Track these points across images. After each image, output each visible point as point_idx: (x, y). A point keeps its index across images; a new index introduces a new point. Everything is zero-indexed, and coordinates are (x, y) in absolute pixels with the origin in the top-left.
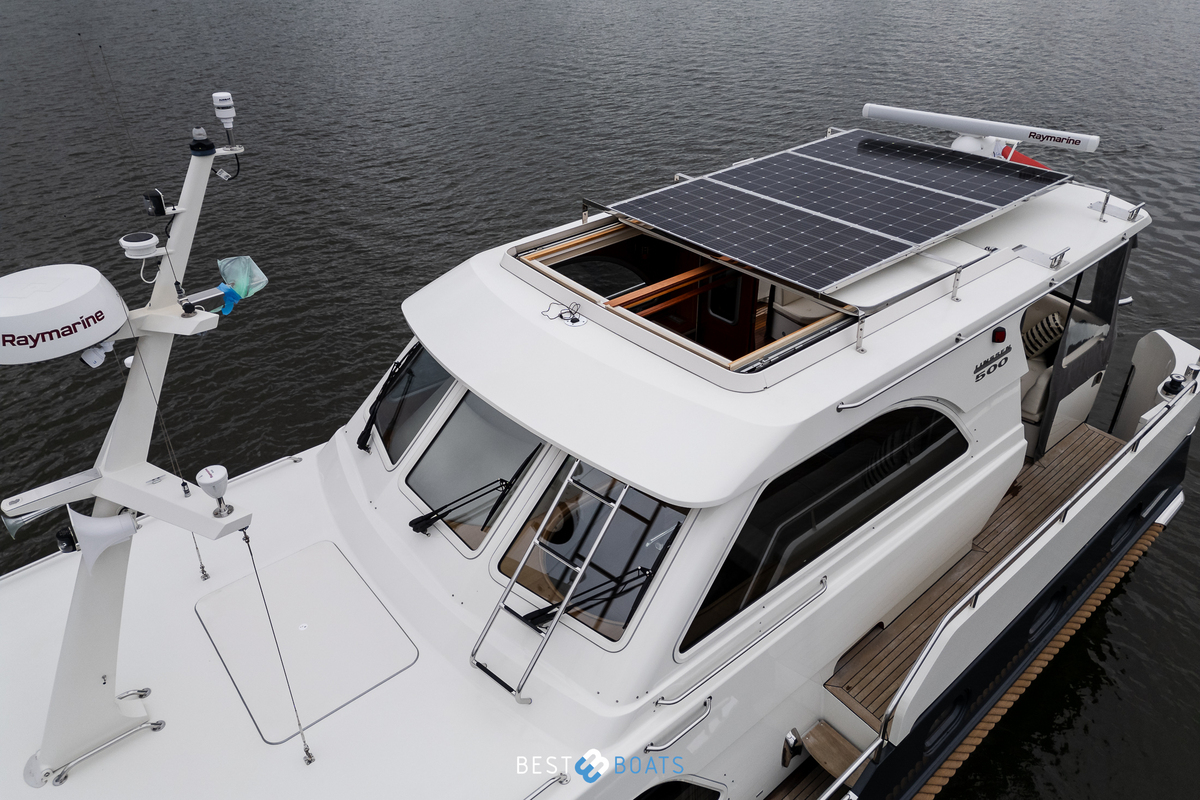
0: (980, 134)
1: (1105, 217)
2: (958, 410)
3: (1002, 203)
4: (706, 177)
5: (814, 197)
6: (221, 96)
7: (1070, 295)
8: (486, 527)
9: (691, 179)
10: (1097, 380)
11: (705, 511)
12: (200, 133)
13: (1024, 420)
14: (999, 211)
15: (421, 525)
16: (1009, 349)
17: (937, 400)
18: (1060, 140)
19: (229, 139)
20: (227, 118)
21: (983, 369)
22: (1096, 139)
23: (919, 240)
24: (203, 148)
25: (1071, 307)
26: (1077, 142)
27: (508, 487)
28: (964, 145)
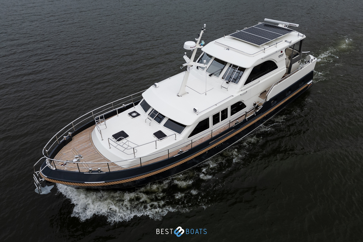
0: (282, 24)
1: (299, 36)
2: (277, 62)
3: (284, 35)
4: (241, 31)
5: (255, 33)
6: (205, 24)
7: (293, 48)
8: (219, 75)
9: (239, 31)
10: (299, 62)
11: (248, 69)
12: (203, 28)
13: (286, 67)
14: (283, 36)
15: (210, 75)
16: (283, 54)
17: (274, 60)
18: (293, 25)
19: (204, 28)
20: (205, 26)
21: (280, 56)
22: (298, 25)
23: (272, 39)
24: (203, 30)
25: (293, 50)
26: (296, 25)
27: (222, 70)
28: (280, 26)
